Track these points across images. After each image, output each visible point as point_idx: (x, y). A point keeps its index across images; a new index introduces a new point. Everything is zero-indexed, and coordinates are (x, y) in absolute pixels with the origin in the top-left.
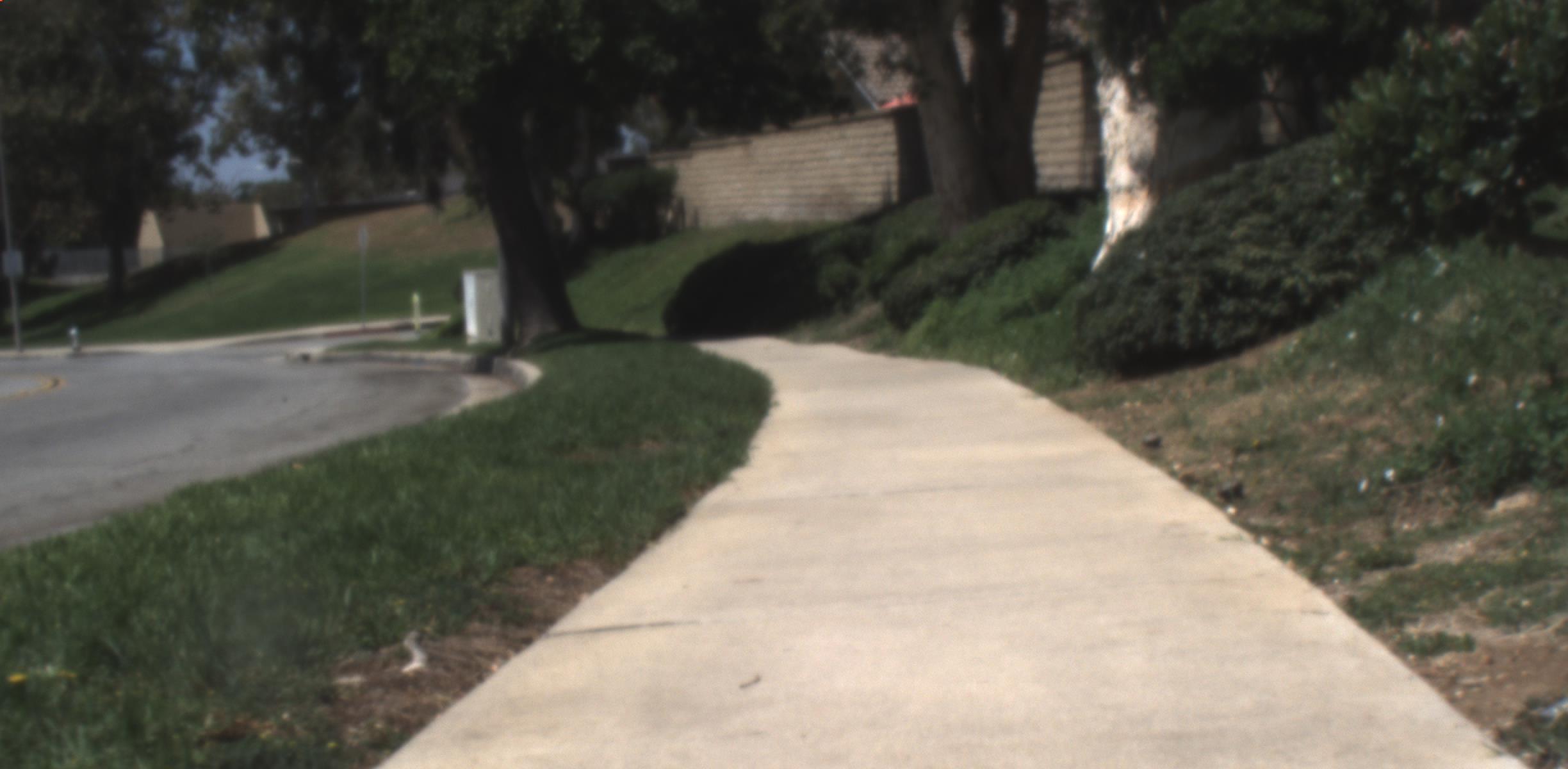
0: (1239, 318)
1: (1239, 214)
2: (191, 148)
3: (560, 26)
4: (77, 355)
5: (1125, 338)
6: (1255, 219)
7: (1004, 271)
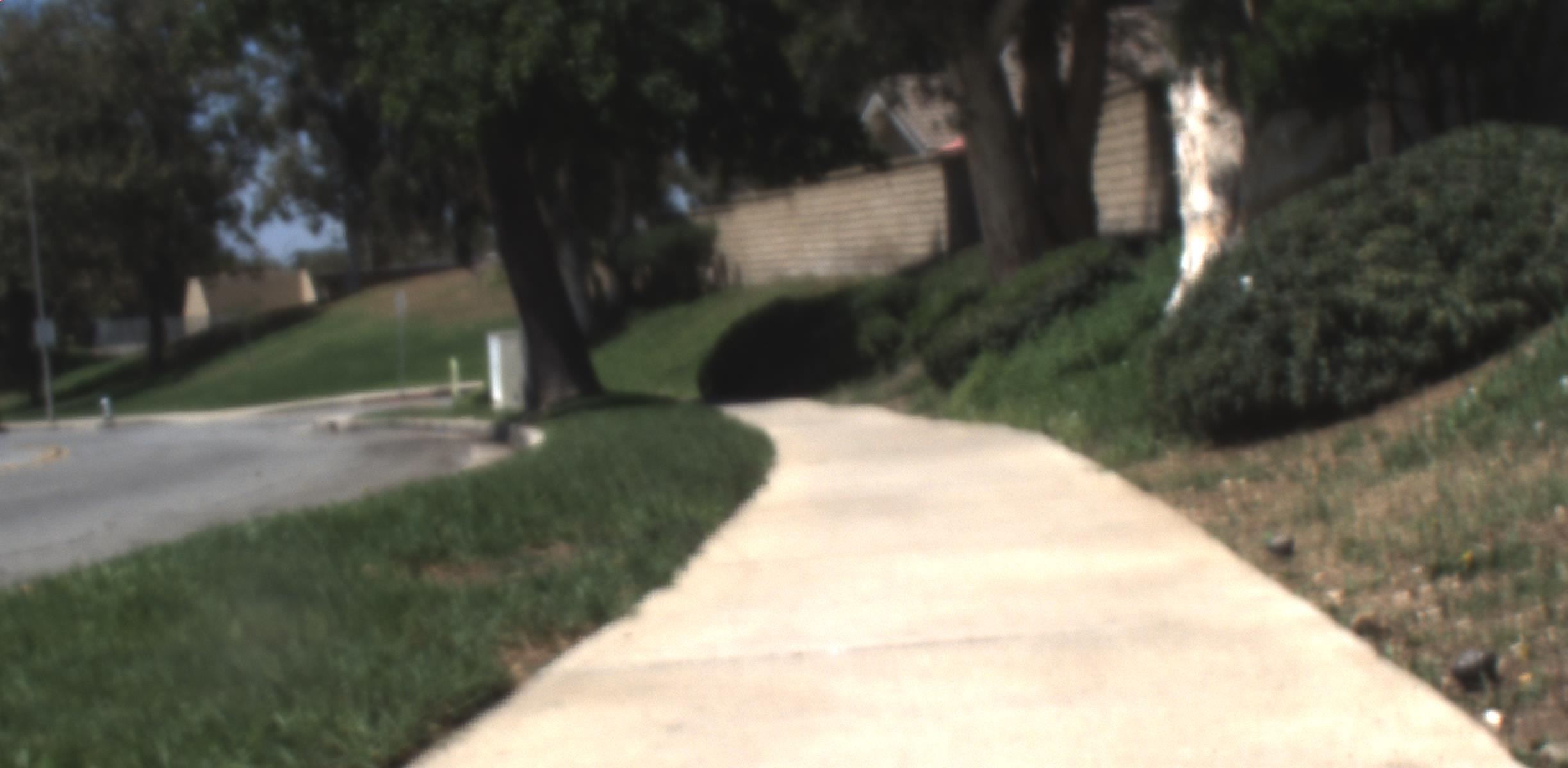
0: (1372, 364)
1: (1367, 227)
2: (232, 215)
3: (570, 62)
4: (110, 426)
5: (1219, 392)
6: (1389, 233)
7: (1062, 321)
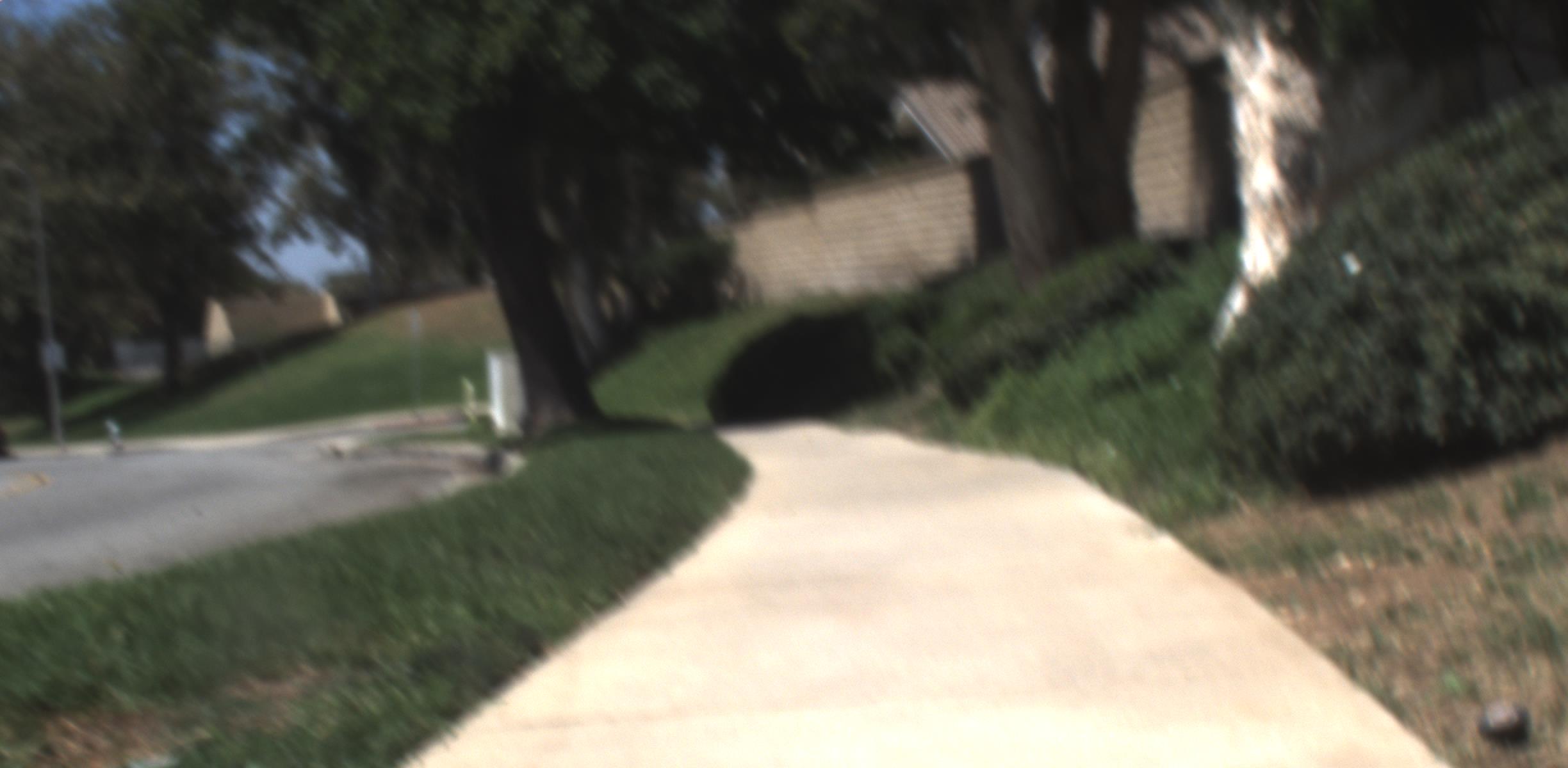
0: (1540, 380)
1: (1526, 186)
